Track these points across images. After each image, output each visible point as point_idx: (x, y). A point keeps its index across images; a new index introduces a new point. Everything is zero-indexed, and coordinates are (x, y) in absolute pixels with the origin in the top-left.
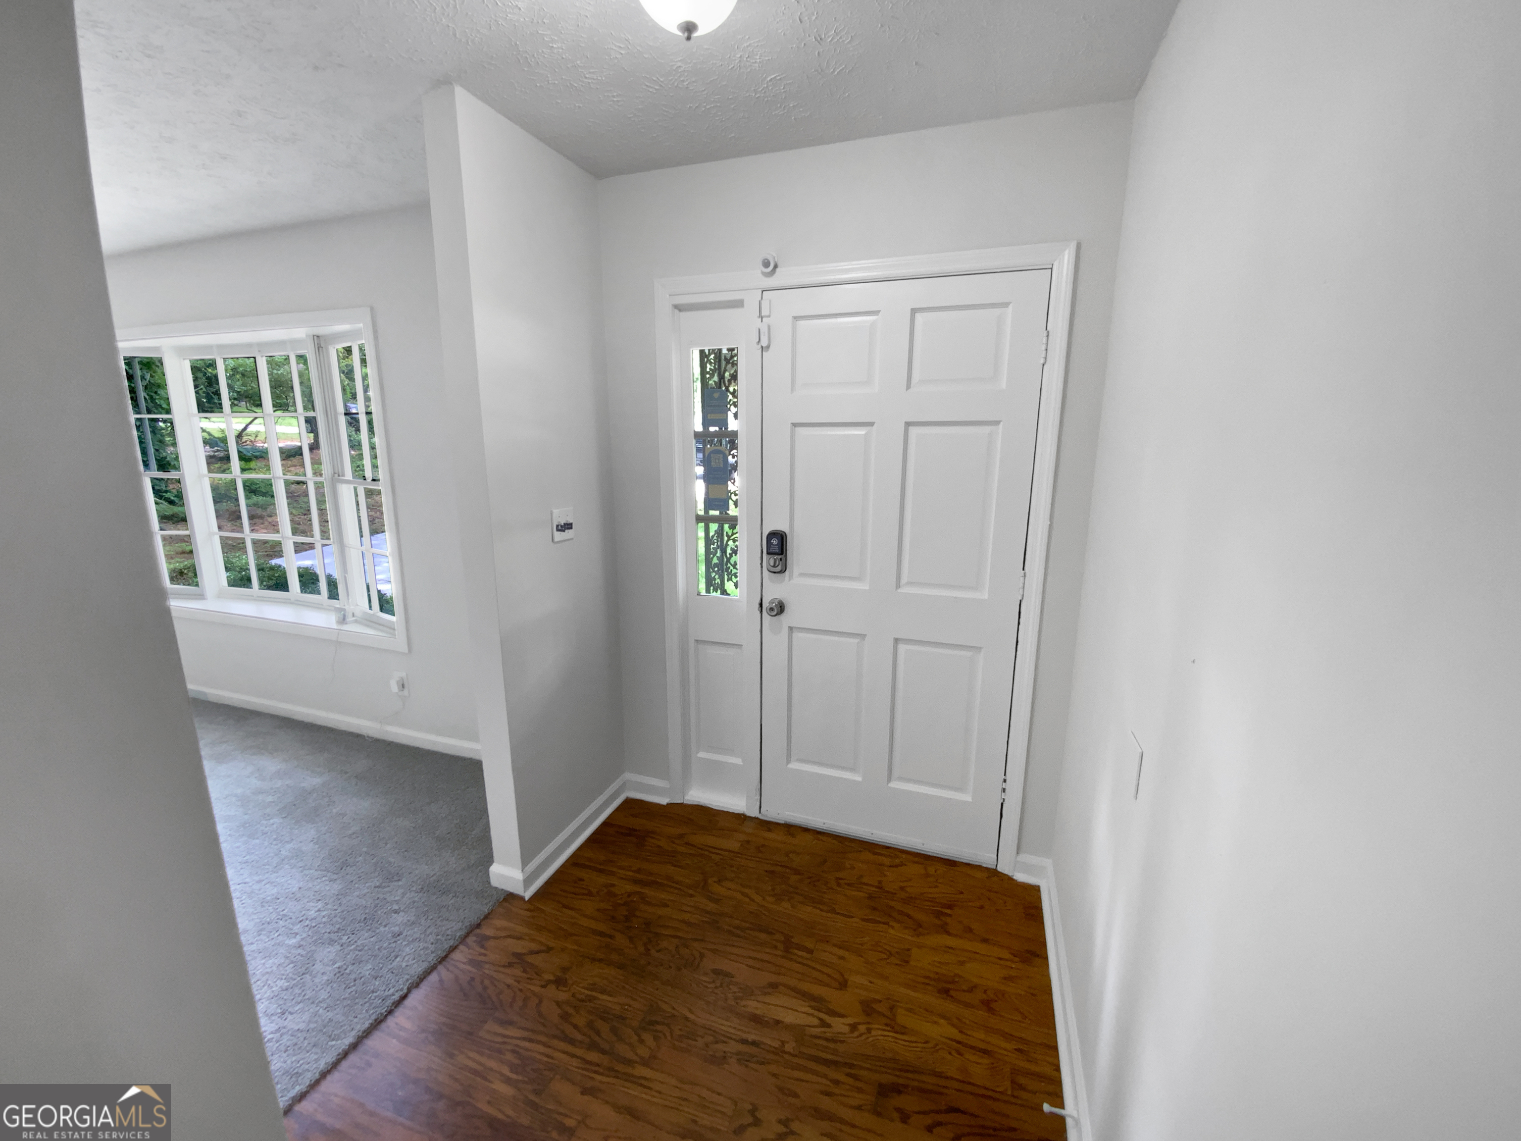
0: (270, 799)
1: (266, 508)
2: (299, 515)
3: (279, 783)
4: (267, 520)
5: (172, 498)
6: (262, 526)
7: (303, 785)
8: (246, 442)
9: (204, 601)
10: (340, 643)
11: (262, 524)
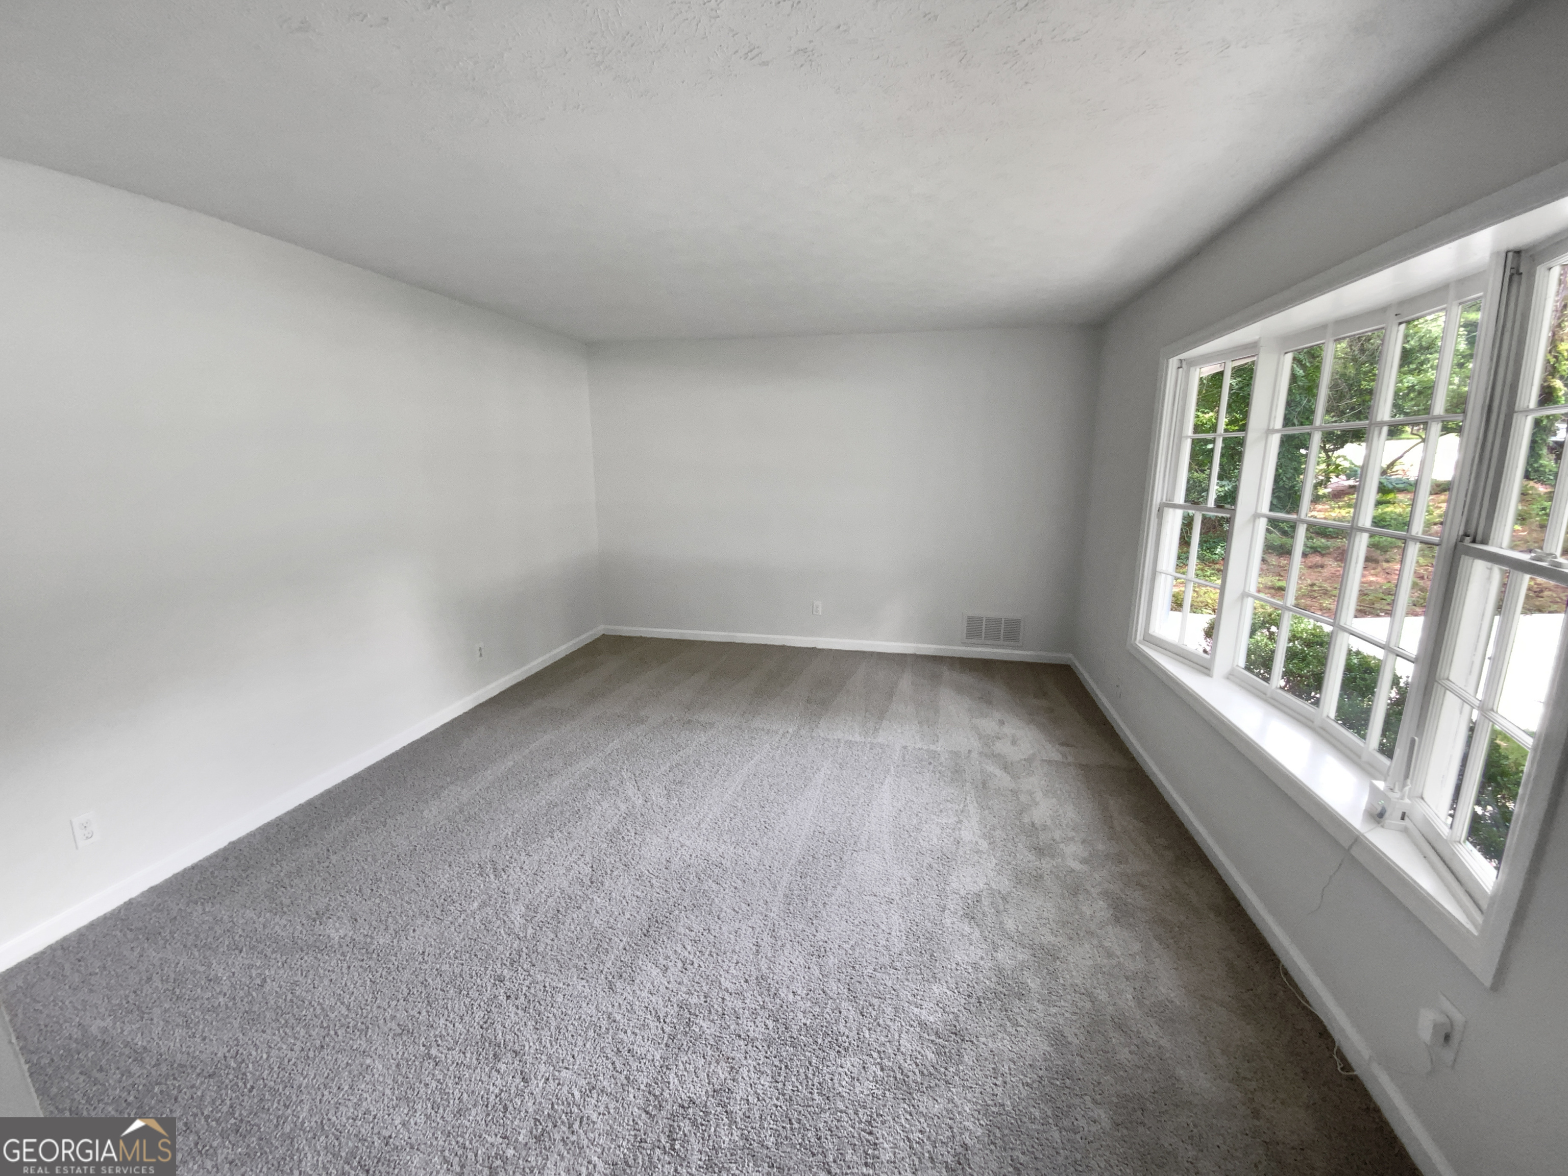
0: (1124, 1055)
1: (1387, 551)
2: (1427, 565)
3: (1152, 1032)
4: (1382, 566)
5: (1286, 528)
6: (1372, 571)
7: (1181, 1072)
8: (1397, 471)
9: (1207, 678)
10: (1353, 859)
11: (1374, 569)
